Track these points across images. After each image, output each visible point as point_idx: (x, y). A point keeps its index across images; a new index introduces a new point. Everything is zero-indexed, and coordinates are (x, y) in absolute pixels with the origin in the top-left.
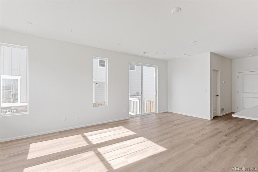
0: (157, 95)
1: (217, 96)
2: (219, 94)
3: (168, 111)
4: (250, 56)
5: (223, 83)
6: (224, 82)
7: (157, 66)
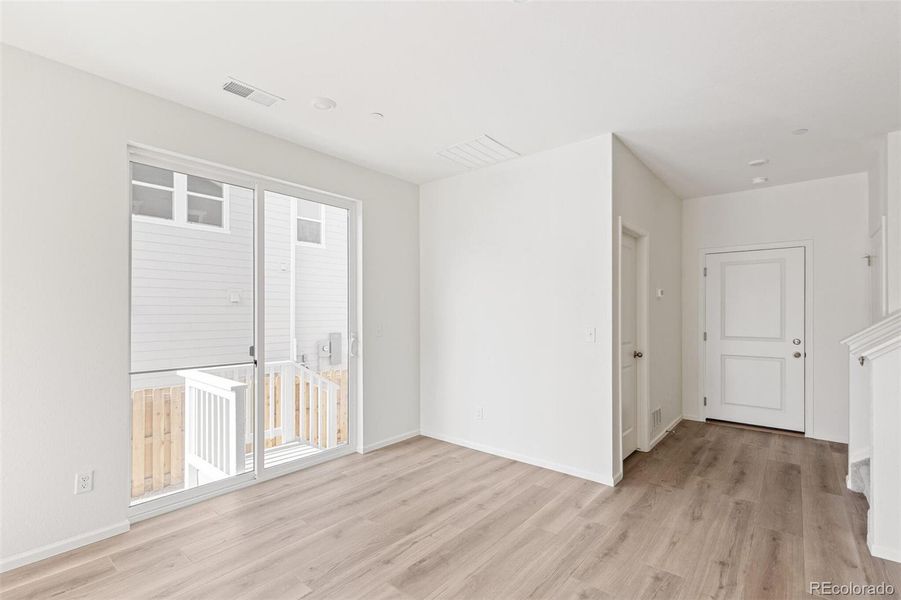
0: (356, 354)
1: (637, 355)
2: (644, 348)
3: (422, 434)
4: (758, 180)
5: (660, 295)
6: (662, 292)
7: (360, 205)
